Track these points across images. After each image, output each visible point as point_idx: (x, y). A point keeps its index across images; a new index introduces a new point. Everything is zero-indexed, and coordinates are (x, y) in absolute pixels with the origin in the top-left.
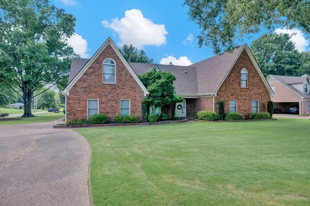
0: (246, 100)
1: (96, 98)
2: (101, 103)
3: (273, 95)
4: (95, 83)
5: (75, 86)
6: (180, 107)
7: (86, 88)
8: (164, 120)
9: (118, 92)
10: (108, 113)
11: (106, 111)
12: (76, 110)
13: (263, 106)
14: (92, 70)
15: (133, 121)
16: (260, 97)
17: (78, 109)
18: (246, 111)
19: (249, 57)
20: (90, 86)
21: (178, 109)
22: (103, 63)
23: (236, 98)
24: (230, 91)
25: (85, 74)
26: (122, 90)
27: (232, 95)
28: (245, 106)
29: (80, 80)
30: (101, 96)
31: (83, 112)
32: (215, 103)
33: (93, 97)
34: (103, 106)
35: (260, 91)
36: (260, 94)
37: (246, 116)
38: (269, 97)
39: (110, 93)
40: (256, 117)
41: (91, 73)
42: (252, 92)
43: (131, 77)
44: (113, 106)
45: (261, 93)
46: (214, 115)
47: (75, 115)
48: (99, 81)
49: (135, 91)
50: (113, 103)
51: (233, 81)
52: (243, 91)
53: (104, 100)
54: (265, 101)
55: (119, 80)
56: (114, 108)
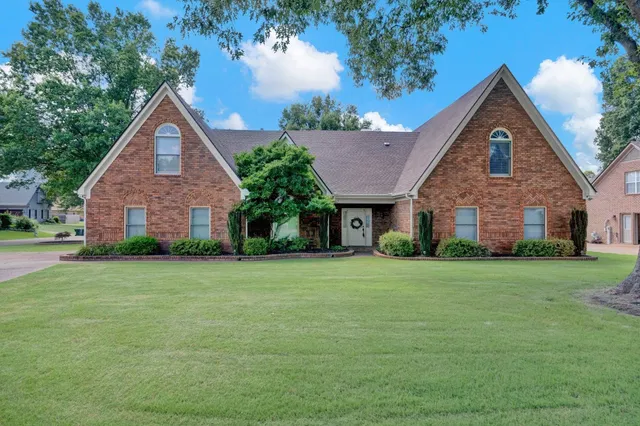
0: (503, 207)
1: (141, 203)
2: (151, 213)
3: (591, 192)
4: (139, 174)
5: (101, 181)
6: (356, 224)
7: (121, 184)
8: (295, 251)
9: (185, 190)
10: (163, 234)
11: (161, 230)
12: (104, 228)
13: (560, 224)
14: (132, 149)
15: (207, 251)
16: (551, 200)
17: (107, 225)
18: (505, 234)
19: (514, 99)
20: (130, 180)
21: (354, 227)
22: (157, 134)
23: (476, 201)
24: (457, 186)
25: (120, 157)
26: (193, 187)
27: (463, 196)
28: (505, 223)
29: (110, 170)
30: (151, 201)
31: (117, 230)
32: (415, 215)
33: (136, 203)
34: (154, 218)
35: (550, 185)
36: (550, 191)
37: (504, 248)
38: (581, 199)
39: (168, 194)
41: (131, 155)
42: (523, 188)
43: (213, 159)
44: (174, 220)
45: (555, 188)
47: (101, 235)
48: (147, 171)
49: (221, 189)
50: (175, 214)
51: (466, 161)
52: (496, 185)
53: (156, 207)
54: (565, 210)
55: (186, 167)
56: (175, 225)
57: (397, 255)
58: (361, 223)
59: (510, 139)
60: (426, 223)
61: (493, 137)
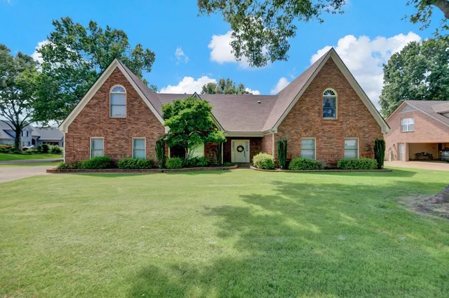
0: (331, 138)
1: (101, 136)
2: (107, 142)
3: (387, 129)
4: (99, 117)
5: (75, 121)
6: (240, 149)
7: (88, 123)
8: (200, 166)
9: (129, 128)
10: (115, 155)
11: (114, 153)
12: (77, 151)
13: (367, 149)
14: (95, 101)
15: (142, 166)
16: (362, 134)
17: (79, 150)
18: (333, 155)
19: (339, 70)
20: (93, 121)
21: (239, 151)
22: (111, 92)
23: (314, 135)
24: (302, 125)
25: (87, 106)
26: (134, 126)
27: (306, 131)
28: (332, 148)
29: (81, 114)
30: (107, 134)
31: (86, 153)
32: (276, 144)
33: (97, 135)
34: (109, 145)
35: (361, 124)
36: (361, 128)
37: (332, 164)
38: (380, 133)
39: (118, 129)
40: (347, 166)
41: (94, 105)
42: (344, 126)
43: (147, 108)
44: (122, 147)
45: (364, 127)
46: (269, 161)
47: (74, 156)
48: (104, 115)
49: (152, 127)
50: (123, 143)
51: (308, 109)
52: (326, 124)
53: (110, 138)
54: (371, 140)
55: (130, 112)
56: (123, 149)
57: (264, 168)
58: (243, 148)
59: (336, 95)
60: (282, 148)
61: (325, 94)
